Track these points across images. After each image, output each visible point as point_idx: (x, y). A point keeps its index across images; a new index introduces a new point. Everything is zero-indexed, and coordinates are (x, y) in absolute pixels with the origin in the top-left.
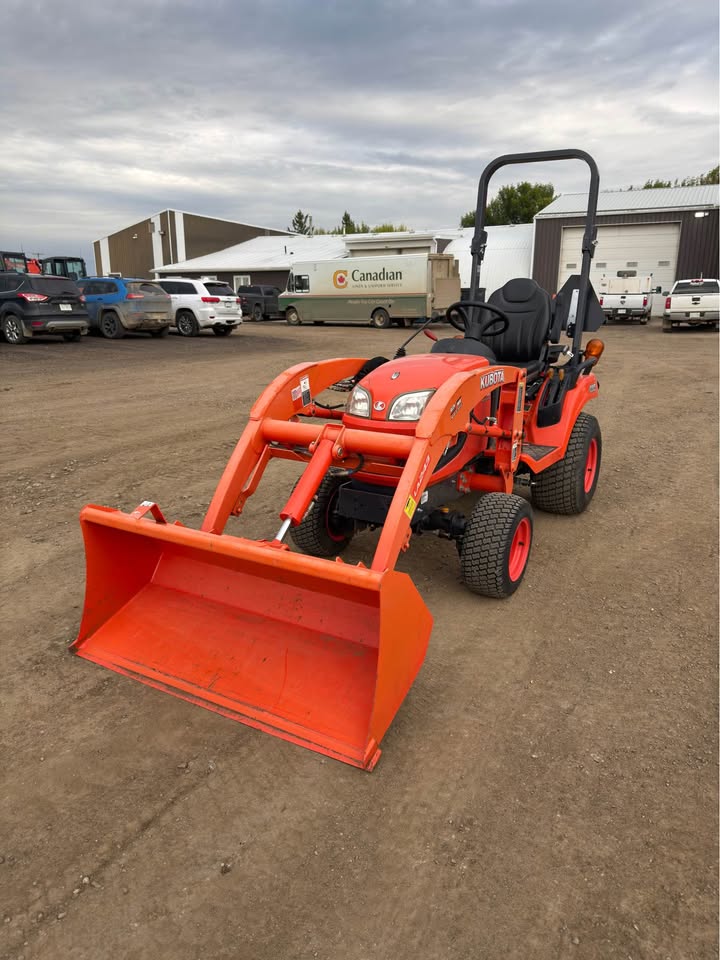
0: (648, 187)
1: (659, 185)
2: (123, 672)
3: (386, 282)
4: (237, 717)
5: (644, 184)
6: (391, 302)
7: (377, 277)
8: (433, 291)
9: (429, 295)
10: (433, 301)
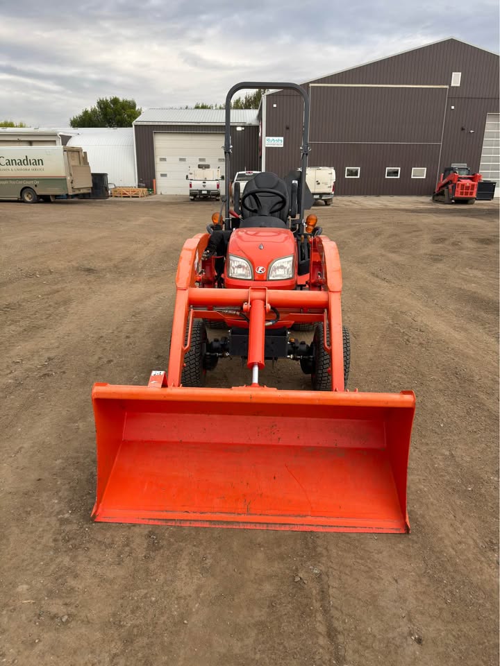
0: (197, 107)
1: (204, 107)
2: (160, 523)
3: (29, 167)
4: (287, 528)
5: (194, 106)
6: (37, 182)
7: (21, 163)
8: (71, 175)
9: (69, 178)
10: (72, 183)
